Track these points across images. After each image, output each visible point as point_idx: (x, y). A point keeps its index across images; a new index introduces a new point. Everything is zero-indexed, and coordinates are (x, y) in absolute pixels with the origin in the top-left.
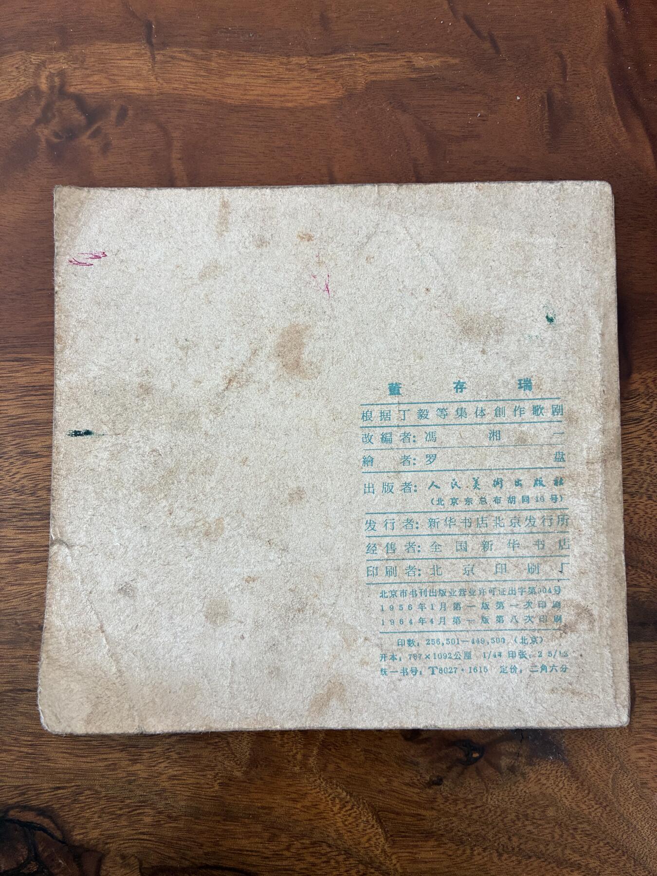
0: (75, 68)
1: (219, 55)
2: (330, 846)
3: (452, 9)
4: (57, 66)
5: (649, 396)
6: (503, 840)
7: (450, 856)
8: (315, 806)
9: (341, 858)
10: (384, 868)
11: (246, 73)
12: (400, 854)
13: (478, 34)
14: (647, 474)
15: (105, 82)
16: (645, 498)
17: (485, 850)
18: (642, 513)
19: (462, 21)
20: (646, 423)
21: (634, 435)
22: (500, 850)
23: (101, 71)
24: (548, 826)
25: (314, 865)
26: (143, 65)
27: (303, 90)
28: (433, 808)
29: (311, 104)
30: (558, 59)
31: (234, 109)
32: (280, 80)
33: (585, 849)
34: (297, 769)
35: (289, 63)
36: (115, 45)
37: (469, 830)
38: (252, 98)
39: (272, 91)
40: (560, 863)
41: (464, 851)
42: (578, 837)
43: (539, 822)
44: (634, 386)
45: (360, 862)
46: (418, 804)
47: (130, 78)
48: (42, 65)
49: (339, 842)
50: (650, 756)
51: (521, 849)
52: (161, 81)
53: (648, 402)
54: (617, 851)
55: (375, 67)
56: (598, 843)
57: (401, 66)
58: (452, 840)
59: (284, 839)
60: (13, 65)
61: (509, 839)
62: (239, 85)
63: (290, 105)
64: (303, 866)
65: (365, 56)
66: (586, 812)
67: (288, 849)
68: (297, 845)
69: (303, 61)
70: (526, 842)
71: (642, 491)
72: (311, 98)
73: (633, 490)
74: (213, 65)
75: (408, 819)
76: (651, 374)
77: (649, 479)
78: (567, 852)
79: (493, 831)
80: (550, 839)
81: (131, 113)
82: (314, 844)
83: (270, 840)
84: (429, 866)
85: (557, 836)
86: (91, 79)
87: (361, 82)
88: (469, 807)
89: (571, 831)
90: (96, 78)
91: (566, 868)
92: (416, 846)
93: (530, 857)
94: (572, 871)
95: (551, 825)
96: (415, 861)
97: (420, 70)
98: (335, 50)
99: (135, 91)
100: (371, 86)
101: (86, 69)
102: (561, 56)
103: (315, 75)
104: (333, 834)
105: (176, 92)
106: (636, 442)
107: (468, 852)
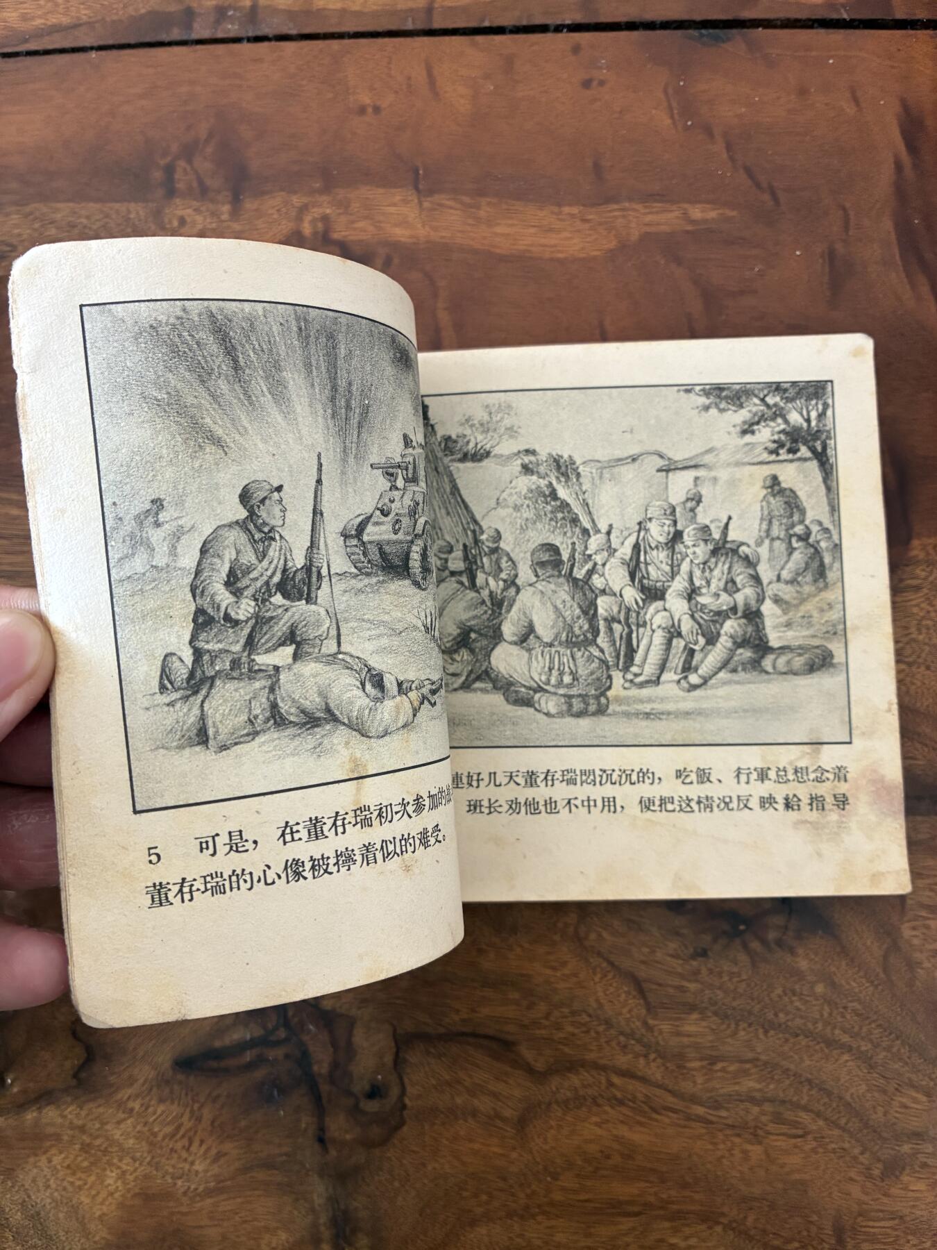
0: (340, 214)
1: (489, 204)
2: (590, 1016)
3: (732, 159)
4: (321, 210)
5: (930, 563)
6: (770, 1016)
7: (713, 1030)
8: (576, 975)
9: (601, 1029)
10: (645, 1040)
11: (516, 222)
12: (662, 1027)
13: (758, 185)
14: (925, 644)
15: (371, 228)
16: (923, 668)
17: (750, 1025)
18: (919, 683)
19: (741, 171)
20: (925, 591)
21: (914, 603)
22: (766, 1027)
23: (366, 218)
24: (814, 1002)
25: (573, 1035)
26: (411, 212)
27: (575, 241)
28: (697, 981)
29: (584, 255)
30: (841, 212)
31: (503, 259)
32: (551, 230)
33: (856, 1029)
34: (557, 938)
35: (560, 213)
36: (381, 191)
37: (735, 1004)
38: (524, 247)
39: (543, 241)
40: (830, 1043)
41: (729, 1026)
42: (848, 1017)
43: (808, 998)
44: (914, 553)
45: (622, 1033)
46: (682, 976)
47: (396, 225)
48: (304, 209)
49: (599, 1012)
50: (924, 934)
51: (787, 1026)
52: (427, 228)
53: (928, 570)
54: (890, 1034)
55: (649, 218)
56: (870, 1024)
57: (677, 218)
58: (716, 1014)
59: (542, 1007)
60: (273, 207)
61: (776, 1015)
62: (508, 234)
63: (560, 256)
64: (562, 1035)
65: (639, 207)
66: (857, 990)
67: (547, 1017)
68: (556, 1013)
69: (575, 210)
70: (793, 1020)
71: (920, 660)
72: (583, 249)
73: (911, 659)
74: (482, 213)
75: (671, 991)
76: (932, 541)
77: (927, 648)
78: (837, 1032)
79: (758, 1006)
80: (818, 1017)
81: (396, 261)
82: (573, 1013)
83: (529, 1007)
84: (692, 1039)
85: (826, 1015)
86: (357, 225)
87: (635, 235)
88: (735, 980)
89: (841, 1010)
90: (360, 224)
91: (836, 1049)
92: (679, 1019)
93: (797, 1035)
94: (843, 1053)
95: (819, 1002)
96: (678, 1034)
97: (693, 222)
98: (609, 200)
99: (403, 239)
100: (645, 237)
101: (351, 214)
102: (844, 209)
103: (587, 226)
104: (594, 1005)
105: (444, 241)
106: (915, 610)
107: (733, 1026)
